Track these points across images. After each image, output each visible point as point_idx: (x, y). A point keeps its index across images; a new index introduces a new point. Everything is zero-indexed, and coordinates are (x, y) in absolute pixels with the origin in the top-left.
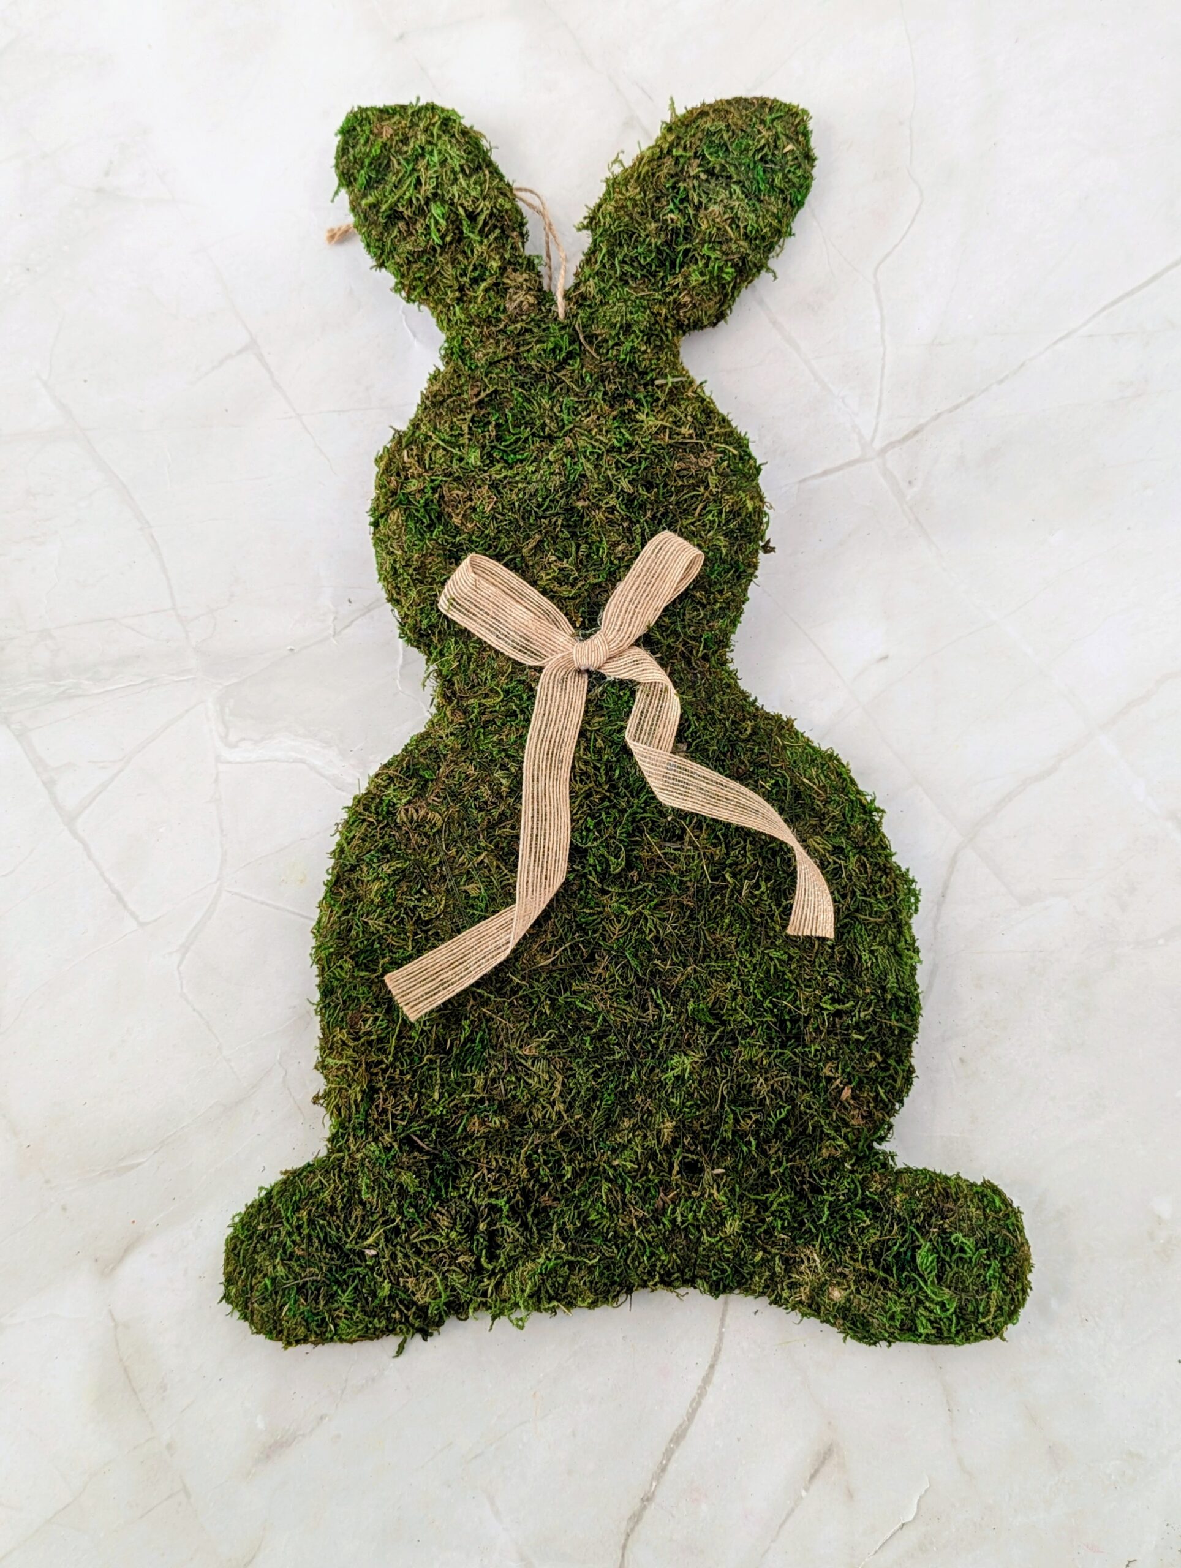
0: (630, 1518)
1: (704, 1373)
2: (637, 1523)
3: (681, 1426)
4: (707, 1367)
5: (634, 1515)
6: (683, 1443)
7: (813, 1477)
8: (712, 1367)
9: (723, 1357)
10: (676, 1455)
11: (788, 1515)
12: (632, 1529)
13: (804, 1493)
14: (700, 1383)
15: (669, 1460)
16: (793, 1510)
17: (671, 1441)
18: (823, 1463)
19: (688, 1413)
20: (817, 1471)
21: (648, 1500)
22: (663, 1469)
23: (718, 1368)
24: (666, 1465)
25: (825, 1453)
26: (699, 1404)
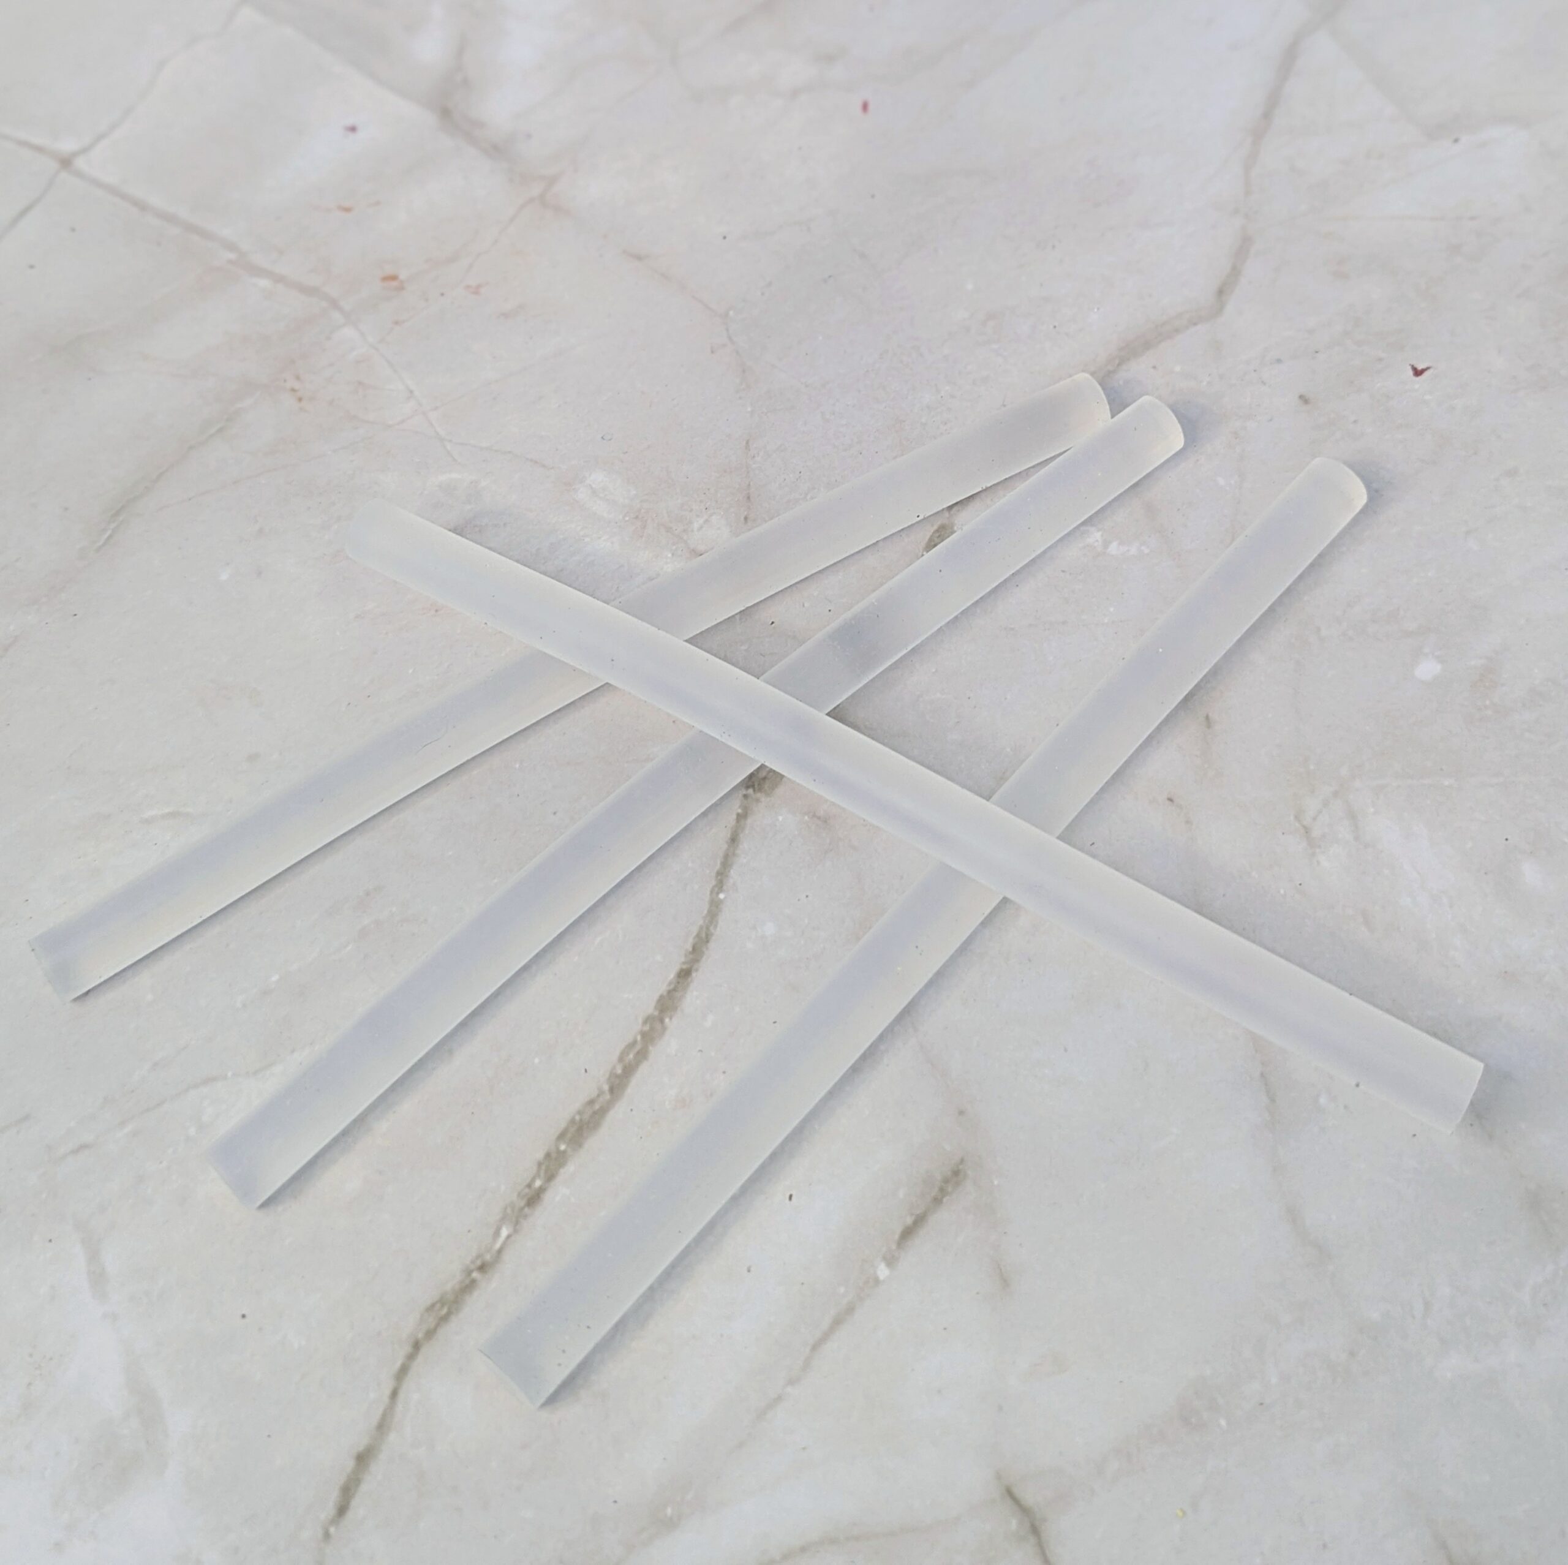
0: (430, 1308)
1: (663, 988)
2: (445, 1319)
3: (591, 1102)
4: (672, 976)
5: (442, 1301)
6: (593, 1142)
7: (907, 1233)
8: (685, 974)
9: (714, 952)
10: (570, 1168)
11: (837, 1322)
12: (430, 1334)
13: (883, 1271)
14: (650, 1008)
15: (550, 1177)
16: (850, 1310)
17: (561, 1136)
18: (937, 1201)
19: (613, 1075)
20: (920, 1221)
21: (483, 1268)
22: (534, 1198)
23: (697, 977)
24: (541, 1190)
25: (946, 1181)
26: (642, 1055)
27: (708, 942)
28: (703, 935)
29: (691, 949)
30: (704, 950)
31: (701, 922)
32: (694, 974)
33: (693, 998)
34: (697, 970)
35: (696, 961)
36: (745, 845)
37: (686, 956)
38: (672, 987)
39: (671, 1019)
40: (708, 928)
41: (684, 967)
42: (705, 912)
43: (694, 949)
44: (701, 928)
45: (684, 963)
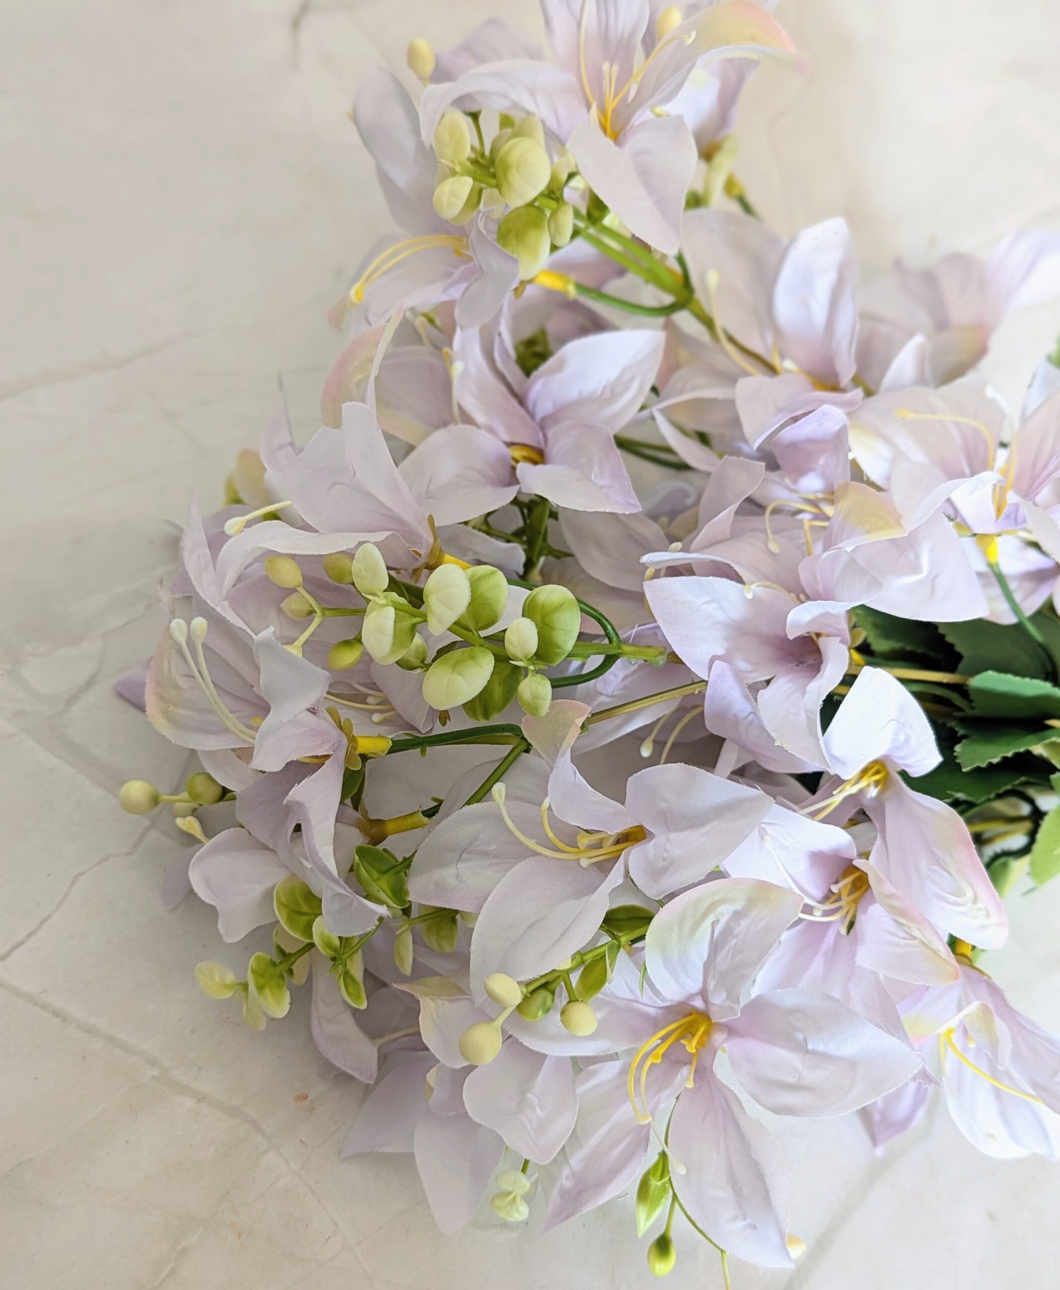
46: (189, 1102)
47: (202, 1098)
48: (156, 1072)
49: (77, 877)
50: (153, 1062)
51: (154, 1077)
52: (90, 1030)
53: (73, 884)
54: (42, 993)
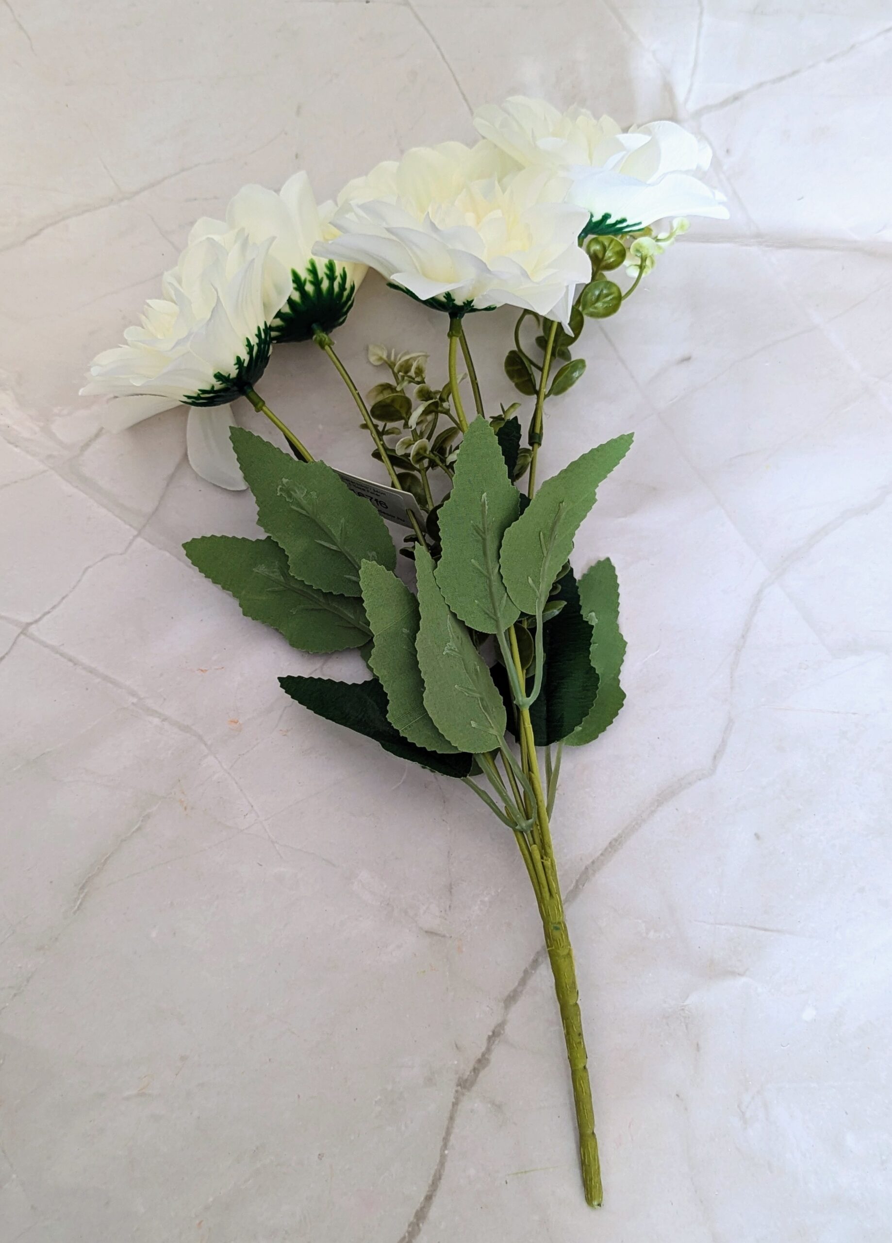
1: (418, 1206)
4: (422, 1199)
8: (429, 1198)
9: (444, 1185)
14: (411, 1218)
23: (436, 1200)
27: (440, 1179)
28: (438, 1176)
29: (430, 1182)
30: (438, 1183)
31: (436, 1167)
32: (434, 1198)
33: (434, 1212)
34: (435, 1196)
35: (435, 1190)
36: (458, 1121)
37: (429, 1187)
38: (423, 1205)
39: (423, 1224)
40: (440, 1171)
41: (429, 1193)
42: (438, 1161)
43: (433, 1183)
44: (436, 1171)
45: (428, 1191)
46: (156, 721)
47: (165, 719)
48: (135, 700)
49: (87, 569)
50: (133, 694)
51: (133, 704)
52: (92, 671)
53: (84, 572)
54: (60, 646)
